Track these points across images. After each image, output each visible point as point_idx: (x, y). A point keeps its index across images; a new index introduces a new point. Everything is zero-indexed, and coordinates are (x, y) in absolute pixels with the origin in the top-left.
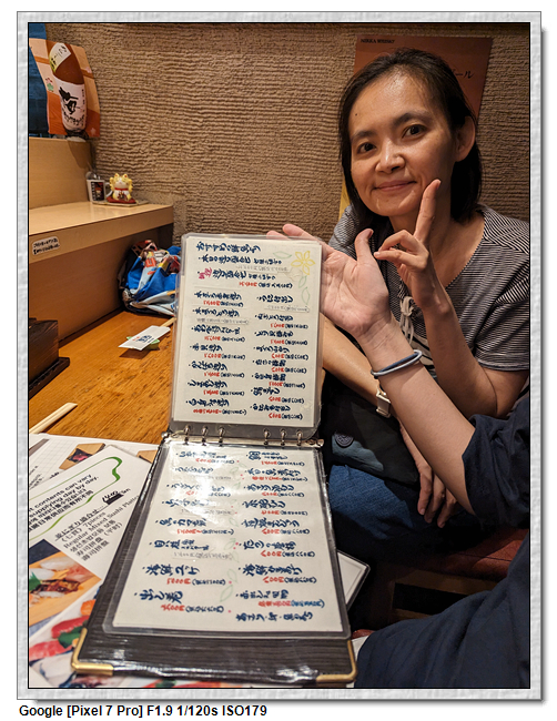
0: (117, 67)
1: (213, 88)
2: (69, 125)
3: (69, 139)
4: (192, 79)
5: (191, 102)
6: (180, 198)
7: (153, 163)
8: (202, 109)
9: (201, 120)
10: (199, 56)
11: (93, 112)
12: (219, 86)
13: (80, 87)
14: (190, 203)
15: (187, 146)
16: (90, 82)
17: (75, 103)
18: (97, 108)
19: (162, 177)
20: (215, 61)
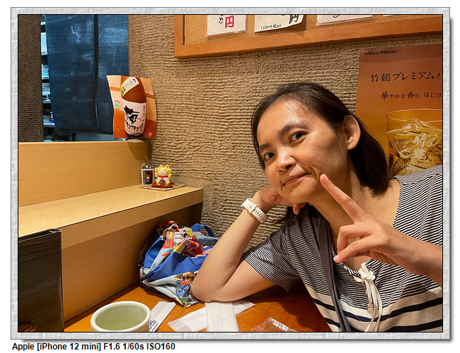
0: (170, 90)
1: (237, 100)
2: (130, 131)
3: (129, 141)
4: (222, 95)
5: (220, 111)
6: (209, 183)
7: (190, 156)
8: (228, 116)
9: (227, 124)
10: (227, 78)
11: (151, 122)
12: (242, 99)
13: (142, 105)
14: (216, 187)
15: (216, 144)
16: (151, 101)
17: (137, 116)
18: (154, 118)
19: (197, 167)
20: (239, 81)
